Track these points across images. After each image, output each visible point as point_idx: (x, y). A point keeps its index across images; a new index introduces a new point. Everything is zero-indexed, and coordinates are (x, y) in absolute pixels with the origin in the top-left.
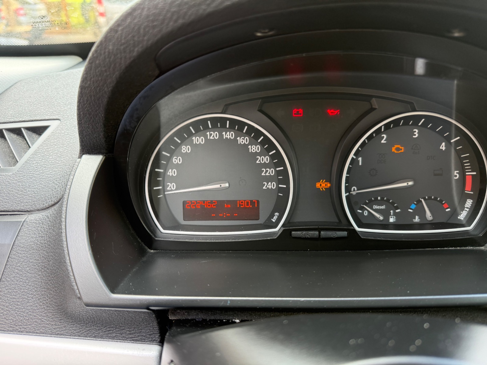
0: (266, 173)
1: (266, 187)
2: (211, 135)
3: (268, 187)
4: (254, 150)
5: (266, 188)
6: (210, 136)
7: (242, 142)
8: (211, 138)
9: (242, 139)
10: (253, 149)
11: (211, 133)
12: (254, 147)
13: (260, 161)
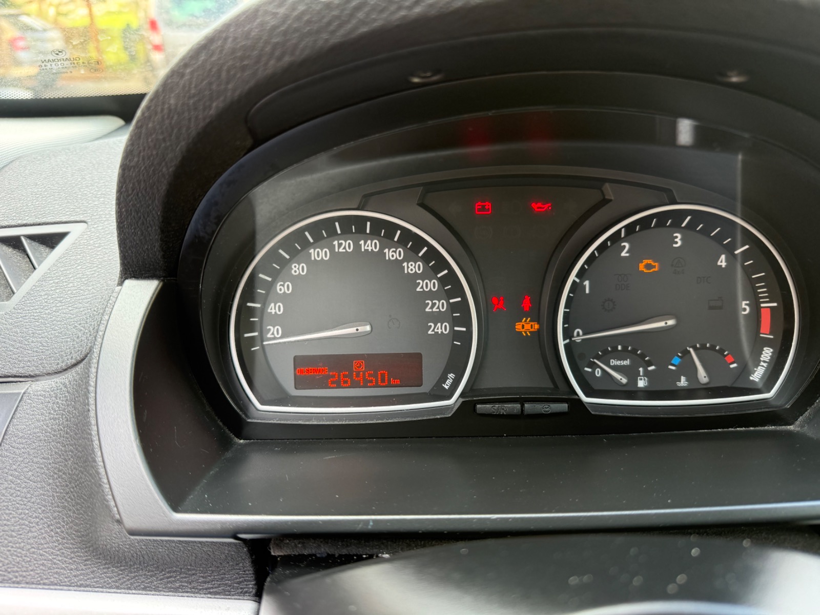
0: (432, 308)
1: (433, 330)
2: (340, 245)
3: (436, 330)
4: (412, 270)
5: (433, 333)
6: (339, 247)
7: (393, 256)
8: (341, 250)
9: (393, 251)
10: (411, 267)
11: (340, 242)
12: (412, 265)
13: (422, 287)
